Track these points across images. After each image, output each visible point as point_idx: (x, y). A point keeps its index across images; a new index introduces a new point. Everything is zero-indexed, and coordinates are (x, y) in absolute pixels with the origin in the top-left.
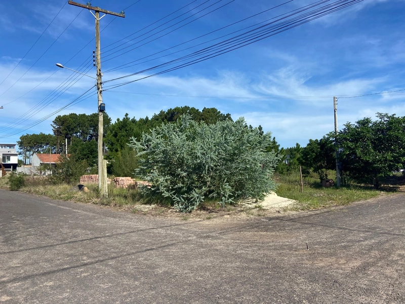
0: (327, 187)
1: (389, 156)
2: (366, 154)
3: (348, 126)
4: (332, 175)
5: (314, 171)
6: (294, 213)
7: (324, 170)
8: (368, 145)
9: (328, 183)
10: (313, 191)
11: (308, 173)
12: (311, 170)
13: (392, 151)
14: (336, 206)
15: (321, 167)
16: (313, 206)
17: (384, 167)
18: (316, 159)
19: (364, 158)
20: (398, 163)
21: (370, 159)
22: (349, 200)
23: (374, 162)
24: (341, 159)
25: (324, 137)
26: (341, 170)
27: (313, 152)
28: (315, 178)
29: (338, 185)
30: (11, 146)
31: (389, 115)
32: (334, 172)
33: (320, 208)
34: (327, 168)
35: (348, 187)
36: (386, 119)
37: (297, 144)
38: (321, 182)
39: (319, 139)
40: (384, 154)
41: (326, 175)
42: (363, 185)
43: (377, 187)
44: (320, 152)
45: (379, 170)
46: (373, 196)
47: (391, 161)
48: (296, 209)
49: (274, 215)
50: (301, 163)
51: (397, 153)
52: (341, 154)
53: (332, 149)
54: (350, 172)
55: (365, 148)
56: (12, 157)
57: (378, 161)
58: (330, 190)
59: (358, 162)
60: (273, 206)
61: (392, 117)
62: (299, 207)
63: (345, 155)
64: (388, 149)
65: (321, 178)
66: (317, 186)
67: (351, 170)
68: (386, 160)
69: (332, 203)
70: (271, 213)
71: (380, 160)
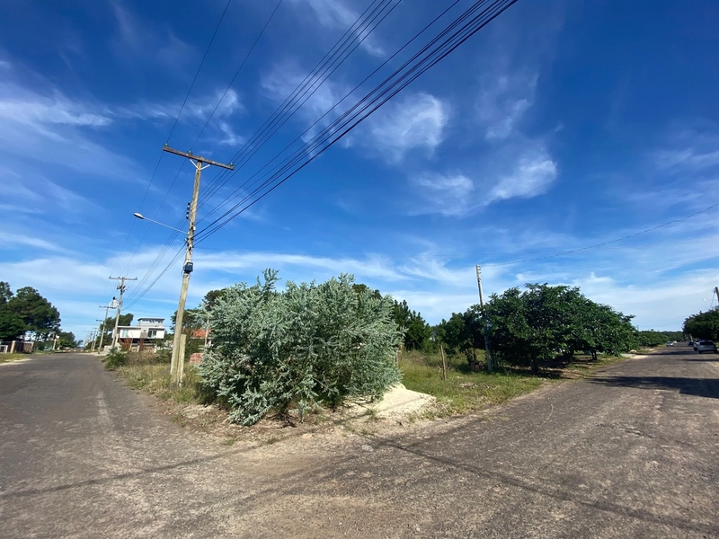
0: (476, 371)
1: (548, 333)
2: (520, 330)
3: (494, 297)
4: (481, 356)
5: (460, 351)
6: (426, 423)
7: (472, 349)
8: (521, 319)
9: (477, 366)
10: (459, 377)
11: (454, 353)
12: (457, 350)
13: (552, 327)
14: (491, 406)
15: (468, 346)
16: (456, 408)
17: (544, 347)
18: (462, 337)
19: (518, 335)
20: (561, 342)
21: (525, 336)
22: (507, 395)
23: (532, 340)
24: (490, 338)
25: (468, 310)
26: (491, 350)
27: (457, 327)
28: (462, 359)
29: (490, 368)
30: (160, 321)
31: (541, 285)
32: (483, 351)
33: (467, 412)
34: (475, 347)
35: (502, 371)
36: (537, 289)
37: (443, 320)
38: (470, 365)
39: (463, 313)
40: (541, 330)
41: (475, 356)
42: (517, 368)
43: (536, 373)
44: (465, 328)
45: (537, 351)
46: (536, 386)
47: (552, 340)
48: (430, 416)
49: (390, 433)
50: (444, 340)
51: (557, 329)
52: (489, 331)
53: (478, 325)
54: (502, 353)
55: (518, 323)
56: (158, 332)
57: (536, 340)
58: (481, 377)
59: (511, 340)
60: (395, 410)
61: (544, 287)
62: (435, 410)
63: (494, 331)
64: (546, 324)
65: (469, 360)
66: (464, 370)
67: (502, 349)
68: (545, 338)
69: (484, 400)
70: (387, 425)
71: (538, 338)
